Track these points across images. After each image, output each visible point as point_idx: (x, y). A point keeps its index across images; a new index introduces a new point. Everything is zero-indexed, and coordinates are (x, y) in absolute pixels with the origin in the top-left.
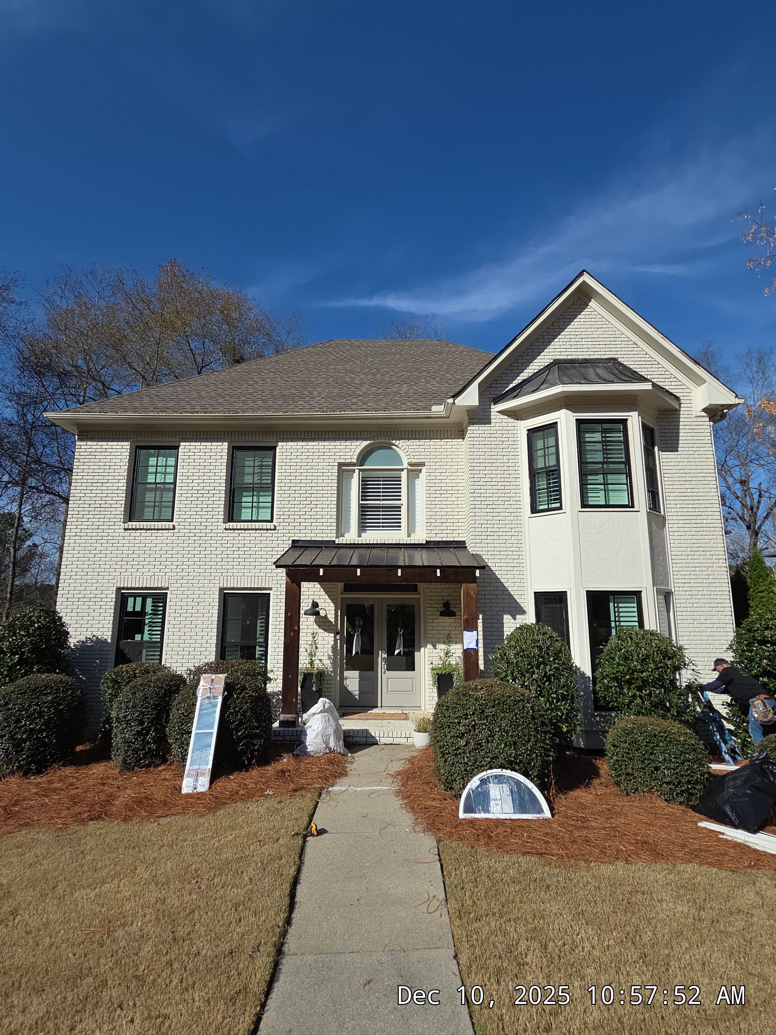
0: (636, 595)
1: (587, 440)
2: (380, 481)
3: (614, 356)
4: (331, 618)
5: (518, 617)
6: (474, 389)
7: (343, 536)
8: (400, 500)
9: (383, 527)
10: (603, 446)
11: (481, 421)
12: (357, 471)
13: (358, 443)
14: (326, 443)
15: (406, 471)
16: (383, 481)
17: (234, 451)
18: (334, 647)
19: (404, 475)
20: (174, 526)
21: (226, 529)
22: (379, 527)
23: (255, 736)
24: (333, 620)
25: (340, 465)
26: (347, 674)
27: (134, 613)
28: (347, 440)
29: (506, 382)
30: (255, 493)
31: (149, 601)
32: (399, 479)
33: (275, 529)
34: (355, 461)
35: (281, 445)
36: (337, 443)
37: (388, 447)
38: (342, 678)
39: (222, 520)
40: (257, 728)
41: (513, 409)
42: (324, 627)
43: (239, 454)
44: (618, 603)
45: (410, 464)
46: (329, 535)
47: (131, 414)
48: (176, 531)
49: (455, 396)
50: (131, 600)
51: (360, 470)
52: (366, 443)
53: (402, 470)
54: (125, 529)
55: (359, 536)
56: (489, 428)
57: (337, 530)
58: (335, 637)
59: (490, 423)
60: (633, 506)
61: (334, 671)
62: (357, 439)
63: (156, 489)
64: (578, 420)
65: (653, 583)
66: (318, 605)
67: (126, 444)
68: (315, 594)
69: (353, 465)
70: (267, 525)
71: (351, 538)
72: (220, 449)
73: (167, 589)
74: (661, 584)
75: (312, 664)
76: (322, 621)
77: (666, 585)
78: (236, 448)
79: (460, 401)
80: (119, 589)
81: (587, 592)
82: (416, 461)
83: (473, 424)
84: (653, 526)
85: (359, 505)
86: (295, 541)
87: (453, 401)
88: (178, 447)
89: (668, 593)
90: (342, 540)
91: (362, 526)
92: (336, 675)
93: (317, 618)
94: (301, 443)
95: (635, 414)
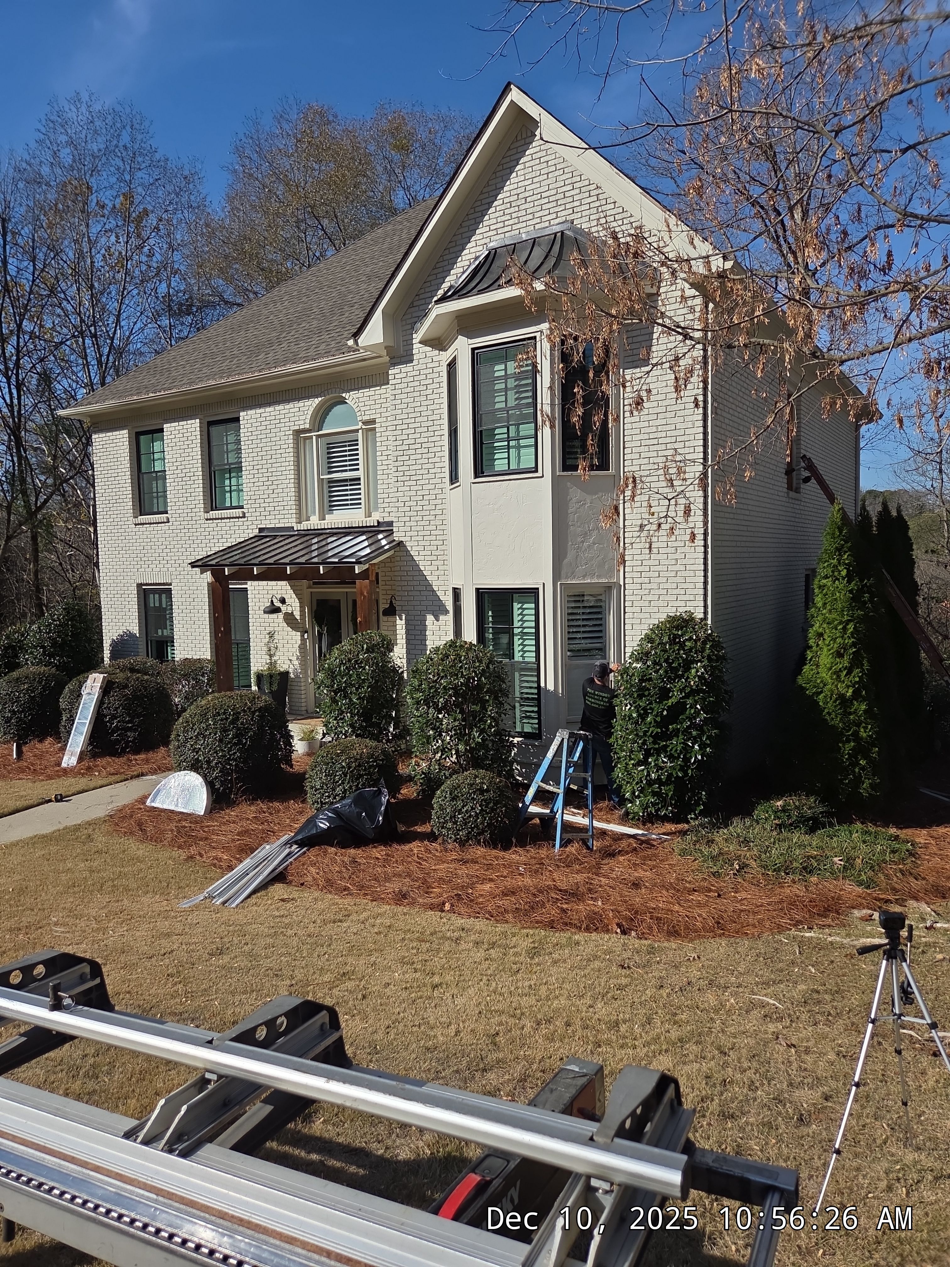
0: (532, 594)
2: (345, 446)
3: (568, 218)
4: (297, 615)
5: (441, 617)
6: (378, 319)
7: (304, 520)
8: (358, 469)
9: (352, 504)
10: (516, 380)
11: (403, 359)
12: (314, 438)
13: (308, 403)
14: (281, 407)
15: (360, 431)
16: (349, 446)
17: (205, 428)
18: (302, 647)
19: (360, 436)
20: (168, 519)
21: (207, 520)
22: (347, 505)
24: (298, 617)
27: (155, 608)
28: (299, 399)
29: (429, 295)
30: (232, 475)
31: (164, 596)
32: (355, 442)
33: (244, 517)
34: (307, 426)
35: (242, 414)
36: (291, 405)
37: (343, 402)
39: (202, 510)
42: (293, 625)
43: (214, 430)
44: (523, 603)
45: (365, 423)
46: (289, 520)
48: (170, 524)
49: (356, 335)
50: (152, 597)
51: (318, 437)
52: (317, 401)
53: (357, 431)
54: (136, 525)
55: (323, 518)
56: (411, 369)
57: (298, 514)
58: (302, 636)
59: (414, 360)
60: (536, 471)
61: (304, 670)
62: (308, 398)
63: (156, 479)
64: (473, 350)
65: (556, 575)
66: (283, 601)
67: (125, 432)
68: (282, 588)
69: (309, 431)
70: (238, 512)
71: (314, 522)
72: (193, 427)
73: (170, 584)
74: (584, 577)
75: (272, 665)
76: (289, 619)
77: (599, 577)
78: (210, 424)
79: (363, 340)
80: (139, 586)
81: (477, 590)
82: (366, 418)
83: (394, 365)
84: (575, 494)
85: (321, 481)
86: (261, 530)
87: (356, 342)
88: (162, 430)
89: (608, 588)
90: (304, 526)
91: (330, 506)
92: (306, 676)
93: (281, 615)
94: (259, 411)
95: (544, 327)
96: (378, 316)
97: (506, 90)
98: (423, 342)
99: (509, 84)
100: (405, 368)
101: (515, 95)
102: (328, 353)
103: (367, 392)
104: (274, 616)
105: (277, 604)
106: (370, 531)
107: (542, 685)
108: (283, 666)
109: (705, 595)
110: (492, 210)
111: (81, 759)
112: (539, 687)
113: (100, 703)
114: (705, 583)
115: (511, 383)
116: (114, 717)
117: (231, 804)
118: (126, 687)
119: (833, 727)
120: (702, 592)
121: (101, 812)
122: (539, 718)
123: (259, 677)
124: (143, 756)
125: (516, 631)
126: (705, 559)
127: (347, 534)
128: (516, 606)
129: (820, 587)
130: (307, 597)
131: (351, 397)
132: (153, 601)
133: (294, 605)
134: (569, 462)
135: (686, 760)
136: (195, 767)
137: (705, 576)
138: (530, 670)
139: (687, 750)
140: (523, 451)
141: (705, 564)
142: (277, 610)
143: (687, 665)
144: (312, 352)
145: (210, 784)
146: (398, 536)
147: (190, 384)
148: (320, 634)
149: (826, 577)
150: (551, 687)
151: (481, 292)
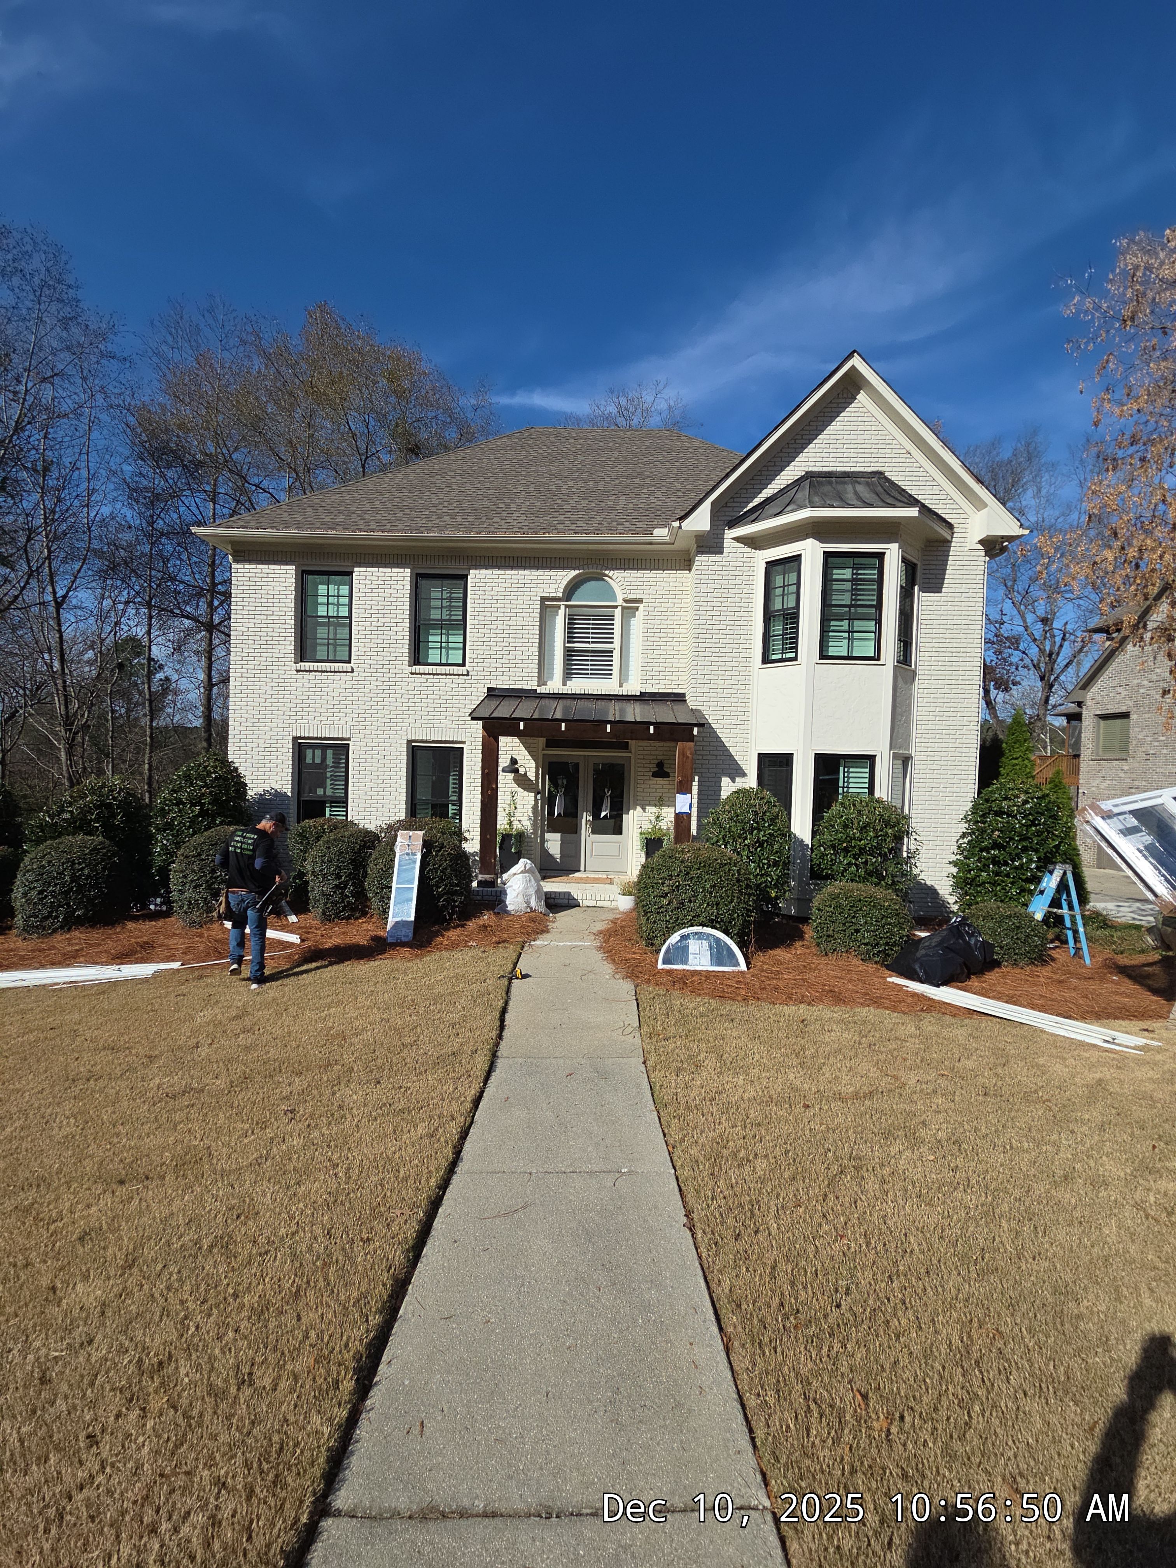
0: (870, 759)
1: (835, 577)
2: (589, 619)
3: (880, 469)
4: (532, 776)
5: (737, 779)
6: (705, 508)
7: (545, 684)
8: (612, 643)
9: (591, 674)
10: (853, 585)
11: (712, 550)
12: (563, 607)
13: (563, 573)
14: (527, 572)
15: (620, 608)
16: (593, 620)
17: (418, 579)
18: (535, 808)
19: (618, 613)
20: (352, 669)
21: (412, 674)
22: (587, 674)
23: (456, 893)
24: (533, 778)
25: (543, 599)
26: (547, 836)
27: (314, 765)
28: (551, 568)
29: (745, 500)
30: (444, 631)
31: (330, 753)
32: (611, 618)
33: (468, 675)
34: (561, 595)
36: (540, 572)
37: (600, 578)
38: (543, 841)
39: (407, 663)
40: (457, 885)
41: (753, 535)
42: (524, 786)
43: (423, 583)
44: (849, 768)
45: (626, 601)
46: (531, 684)
47: (293, 532)
48: (355, 674)
49: (682, 519)
50: (309, 753)
51: (566, 606)
52: (574, 573)
53: (616, 607)
54: (298, 671)
55: (564, 684)
56: (720, 559)
57: (539, 677)
58: (536, 797)
59: (722, 553)
60: (878, 659)
61: (535, 833)
62: (564, 568)
64: (824, 552)
65: (891, 746)
66: (519, 759)
67: (292, 568)
68: (519, 746)
69: (558, 599)
70: (456, 669)
71: (558, 687)
72: (402, 577)
73: (349, 739)
74: (900, 748)
75: (512, 825)
76: (526, 780)
77: (905, 749)
78: (426, 576)
79: (687, 523)
80: (295, 739)
81: (816, 755)
82: (629, 597)
83: (702, 553)
84: (900, 682)
85: (565, 649)
86: (488, 690)
87: (681, 524)
88: (351, 574)
89: (907, 758)
90: (545, 689)
91: (570, 673)
92: (535, 837)
93: (515, 776)
95: (894, 547)
97: (850, 356)
98: (737, 539)
99: (854, 351)
100: (713, 558)
101: (856, 362)
102: (610, 530)
103: (647, 574)
104: (511, 775)
108: (519, 826)
123: (504, 837)
130: (542, 760)
131: (613, 575)
132: (313, 756)
142: (513, 770)
146: (690, 706)
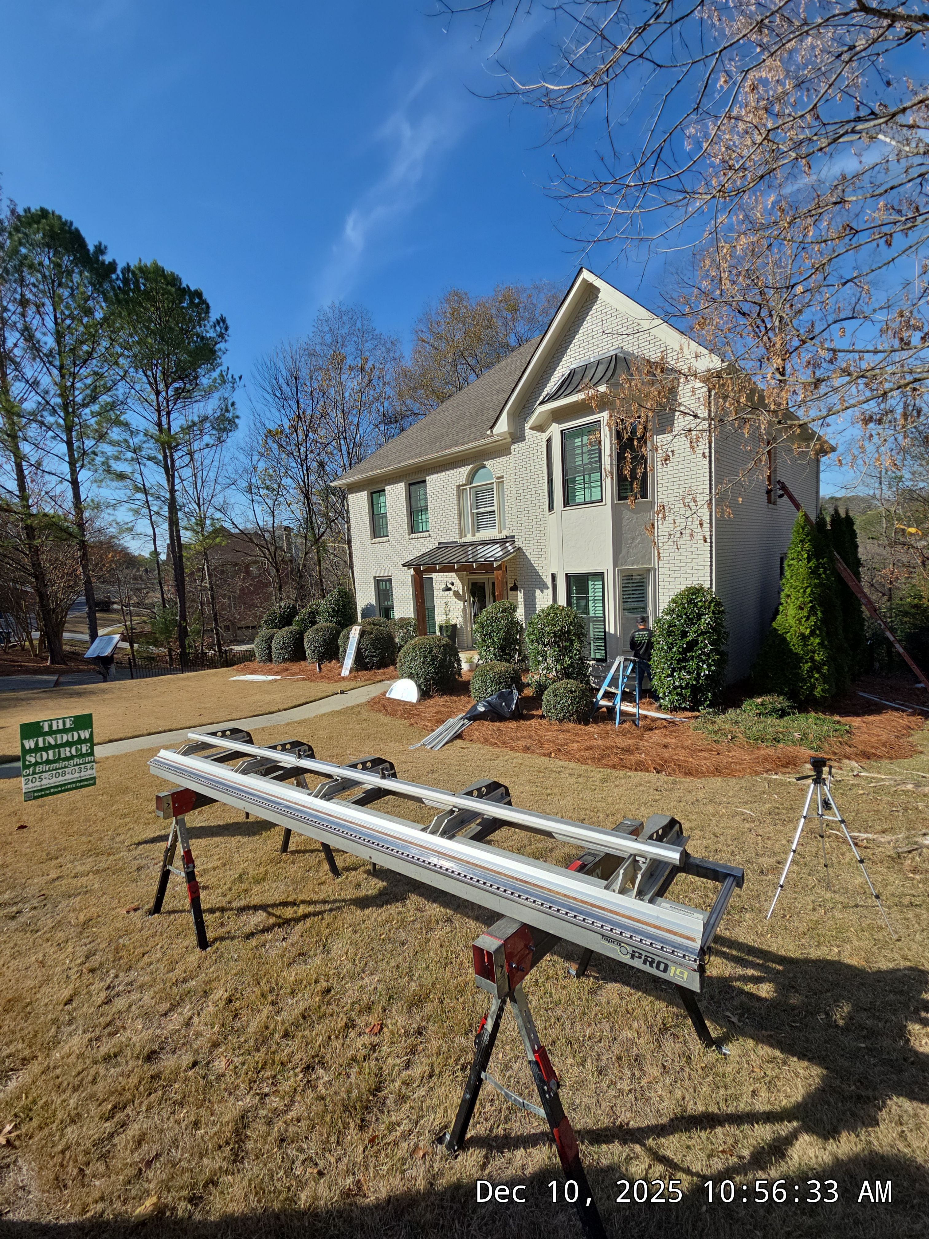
0: (600, 576)
4: (461, 592)
5: (545, 591)
6: (504, 418)
7: (463, 537)
8: (494, 506)
9: (490, 526)
10: (588, 447)
11: (519, 439)
12: (468, 489)
13: (464, 468)
14: (449, 472)
15: (495, 483)
16: (484, 493)
17: (408, 487)
18: (464, 610)
19: (495, 486)
20: (389, 540)
21: (410, 539)
22: (488, 527)
23: (374, 656)
27: (383, 590)
28: (459, 467)
29: (535, 400)
30: (423, 513)
31: (386, 583)
32: (491, 490)
33: (430, 537)
34: (464, 482)
35: (427, 478)
36: (455, 471)
37: (484, 467)
38: (472, 629)
39: (407, 534)
42: (459, 598)
43: (412, 488)
44: (595, 581)
45: (497, 478)
46: (456, 538)
48: (390, 542)
49: (491, 427)
50: (380, 583)
51: (470, 488)
52: (470, 467)
53: (493, 483)
54: (372, 544)
55: (474, 535)
56: (527, 444)
57: (460, 533)
58: (464, 604)
59: (526, 439)
60: (602, 501)
61: (466, 623)
62: (465, 466)
63: (382, 518)
64: (562, 431)
65: (615, 565)
66: (452, 584)
67: (365, 492)
68: (452, 577)
69: (465, 485)
70: (426, 534)
71: (469, 538)
72: (401, 487)
73: (391, 576)
74: (633, 564)
75: (448, 620)
76: (456, 594)
77: (642, 564)
78: (410, 485)
79: (496, 430)
80: (375, 577)
81: (566, 574)
82: (498, 475)
83: (514, 443)
84: (627, 514)
85: (472, 514)
86: (439, 544)
87: (492, 432)
88: (384, 490)
89: (648, 570)
90: (464, 540)
91: (478, 528)
92: (467, 627)
93: (451, 592)
94: (437, 475)
95: (605, 414)
96: (504, 415)
97: (580, 272)
98: (532, 428)
99: (582, 268)
100: (521, 445)
101: (586, 275)
102: (475, 439)
103: (498, 460)
104: (447, 592)
105: (450, 586)
106: (502, 542)
107: (607, 630)
108: (453, 622)
109: (711, 573)
110: (572, 345)
111: (351, 672)
112: (605, 632)
113: (359, 642)
114: (711, 566)
115: (585, 449)
116: (366, 650)
117: (430, 697)
118: (371, 633)
119: (797, 654)
120: (709, 571)
121: (363, 700)
122: (605, 650)
123: (441, 627)
124: (382, 671)
125: (590, 598)
126: (711, 550)
127: (488, 544)
128: (590, 583)
129: (789, 565)
130: (466, 582)
131: (489, 464)
132: (382, 585)
133: (458, 586)
134: (622, 495)
135: (698, 674)
136: (411, 676)
137: (711, 562)
138: (600, 621)
139: (699, 668)
140: (593, 490)
141: (711, 554)
142: (449, 589)
143: (699, 616)
144: (466, 439)
145: (419, 686)
146: (517, 544)
147: (399, 463)
148: (474, 602)
149: (793, 559)
150: (612, 631)
151: (566, 396)
